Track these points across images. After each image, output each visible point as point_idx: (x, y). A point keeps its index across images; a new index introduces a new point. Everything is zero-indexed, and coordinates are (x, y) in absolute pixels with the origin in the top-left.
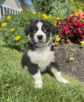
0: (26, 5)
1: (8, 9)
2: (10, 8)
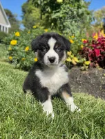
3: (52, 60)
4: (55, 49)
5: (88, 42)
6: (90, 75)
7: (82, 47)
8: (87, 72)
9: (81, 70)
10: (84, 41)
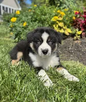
0: (25, 5)
1: (7, 8)
2: (9, 7)
3: (45, 52)
4: (48, 42)
5: (79, 13)
6: (81, 43)
7: (74, 18)
8: (79, 42)
9: (74, 40)
10: (76, 13)
